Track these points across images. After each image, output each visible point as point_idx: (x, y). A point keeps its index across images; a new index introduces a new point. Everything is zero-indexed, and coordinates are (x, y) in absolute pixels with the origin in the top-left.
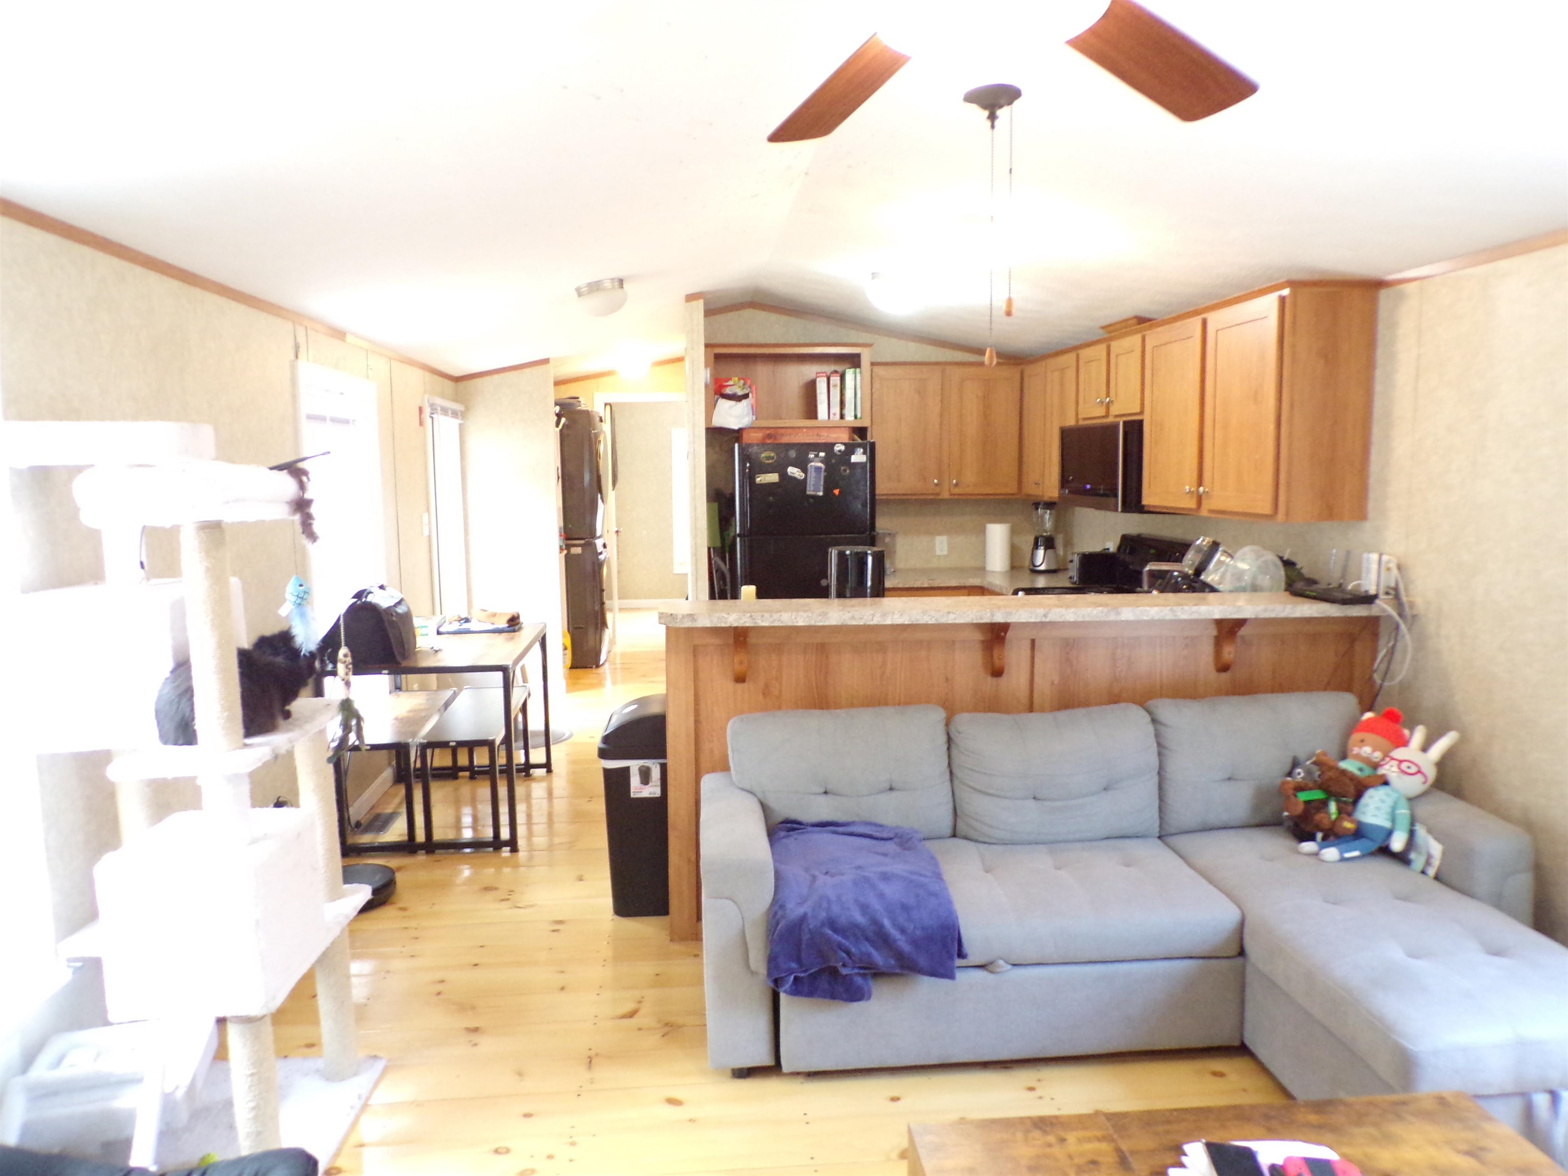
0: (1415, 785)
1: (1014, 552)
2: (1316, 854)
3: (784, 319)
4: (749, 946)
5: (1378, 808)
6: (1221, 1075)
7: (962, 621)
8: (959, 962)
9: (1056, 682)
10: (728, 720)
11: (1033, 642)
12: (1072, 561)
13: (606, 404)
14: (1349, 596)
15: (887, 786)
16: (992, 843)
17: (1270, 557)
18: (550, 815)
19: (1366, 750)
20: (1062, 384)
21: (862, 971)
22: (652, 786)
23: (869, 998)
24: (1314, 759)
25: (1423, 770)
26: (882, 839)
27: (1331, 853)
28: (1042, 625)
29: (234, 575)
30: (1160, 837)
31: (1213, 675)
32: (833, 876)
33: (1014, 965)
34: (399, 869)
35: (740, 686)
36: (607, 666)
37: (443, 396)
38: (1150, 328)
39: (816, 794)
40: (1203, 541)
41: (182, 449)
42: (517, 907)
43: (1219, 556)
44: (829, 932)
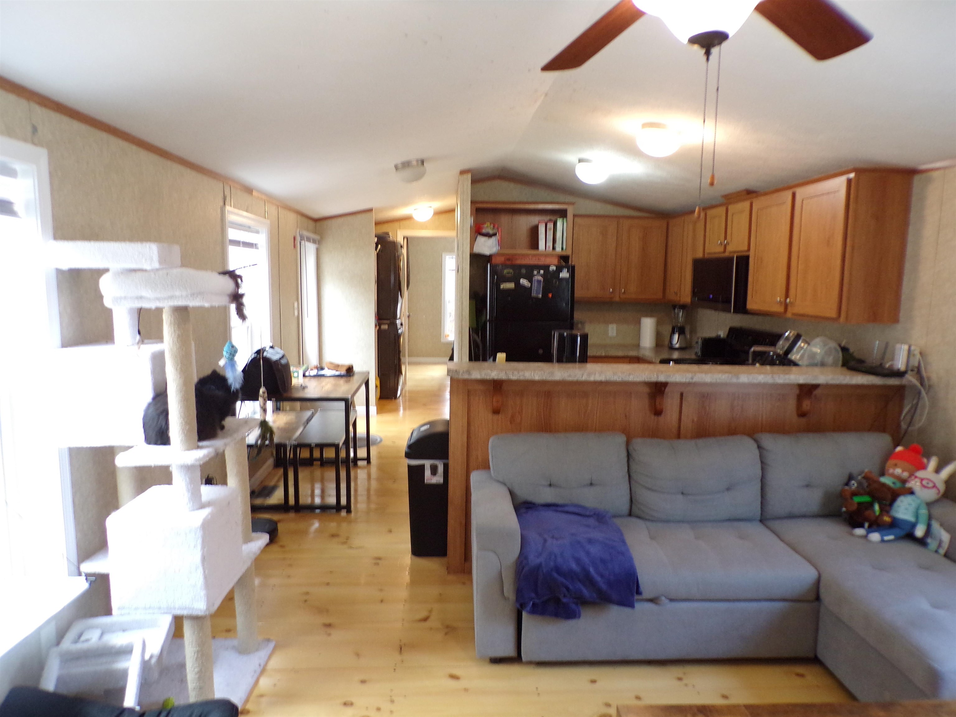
0: (931, 495)
1: (658, 336)
2: (866, 537)
3: (519, 186)
4: (504, 581)
5: (906, 509)
6: (801, 676)
7: (638, 379)
8: (637, 597)
9: (695, 420)
10: (490, 438)
11: (682, 395)
12: (696, 343)
13: (405, 238)
14: (886, 372)
15: (589, 482)
16: (655, 521)
17: (833, 345)
18: (368, 490)
19: (898, 471)
20: (694, 231)
21: (575, 601)
22: (439, 477)
23: (579, 617)
24: (863, 475)
25: (937, 485)
26: (585, 516)
27: (875, 537)
28: (689, 384)
30: (761, 521)
31: (795, 418)
32: (557, 539)
33: (671, 600)
34: (280, 521)
35: (496, 417)
36: (401, 398)
37: (308, 230)
38: (757, 197)
39: (544, 486)
40: (790, 333)
41: (162, 260)
42: (351, 548)
43: (800, 344)
44: (555, 575)
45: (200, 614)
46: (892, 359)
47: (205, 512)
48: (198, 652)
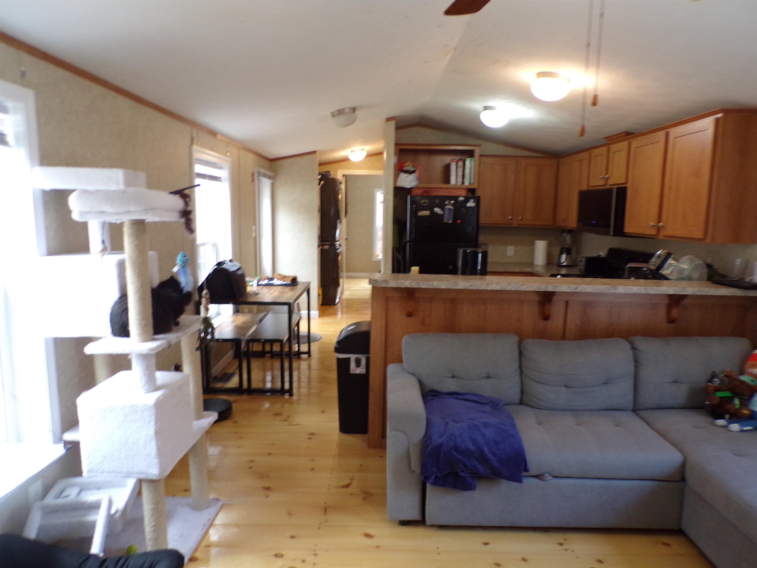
1: (549, 255)
2: (725, 427)
3: (435, 132)
4: (411, 456)
6: (667, 544)
7: (530, 290)
8: (524, 474)
9: (579, 324)
10: (402, 337)
11: (567, 302)
12: (581, 261)
13: (343, 176)
14: (746, 285)
15: (486, 375)
16: (542, 409)
17: (699, 262)
18: (309, 378)
20: (580, 168)
21: (472, 475)
22: (362, 368)
23: (475, 489)
24: (725, 374)
26: (482, 403)
27: (735, 427)
28: (573, 294)
29: (151, 249)
30: (633, 411)
31: (665, 325)
32: (457, 422)
33: (554, 477)
34: (235, 401)
35: (409, 319)
36: (339, 305)
37: (264, 168)
38: (633, 138)
39: (448, 377)
40: (662, 252)
41: (128, 183)
42: (291, 425)
43: (670, 261)
44: (454, 453)
45: (154, 478)
46: (752, 275)
47: (157, 394)
48: (154, 509)
